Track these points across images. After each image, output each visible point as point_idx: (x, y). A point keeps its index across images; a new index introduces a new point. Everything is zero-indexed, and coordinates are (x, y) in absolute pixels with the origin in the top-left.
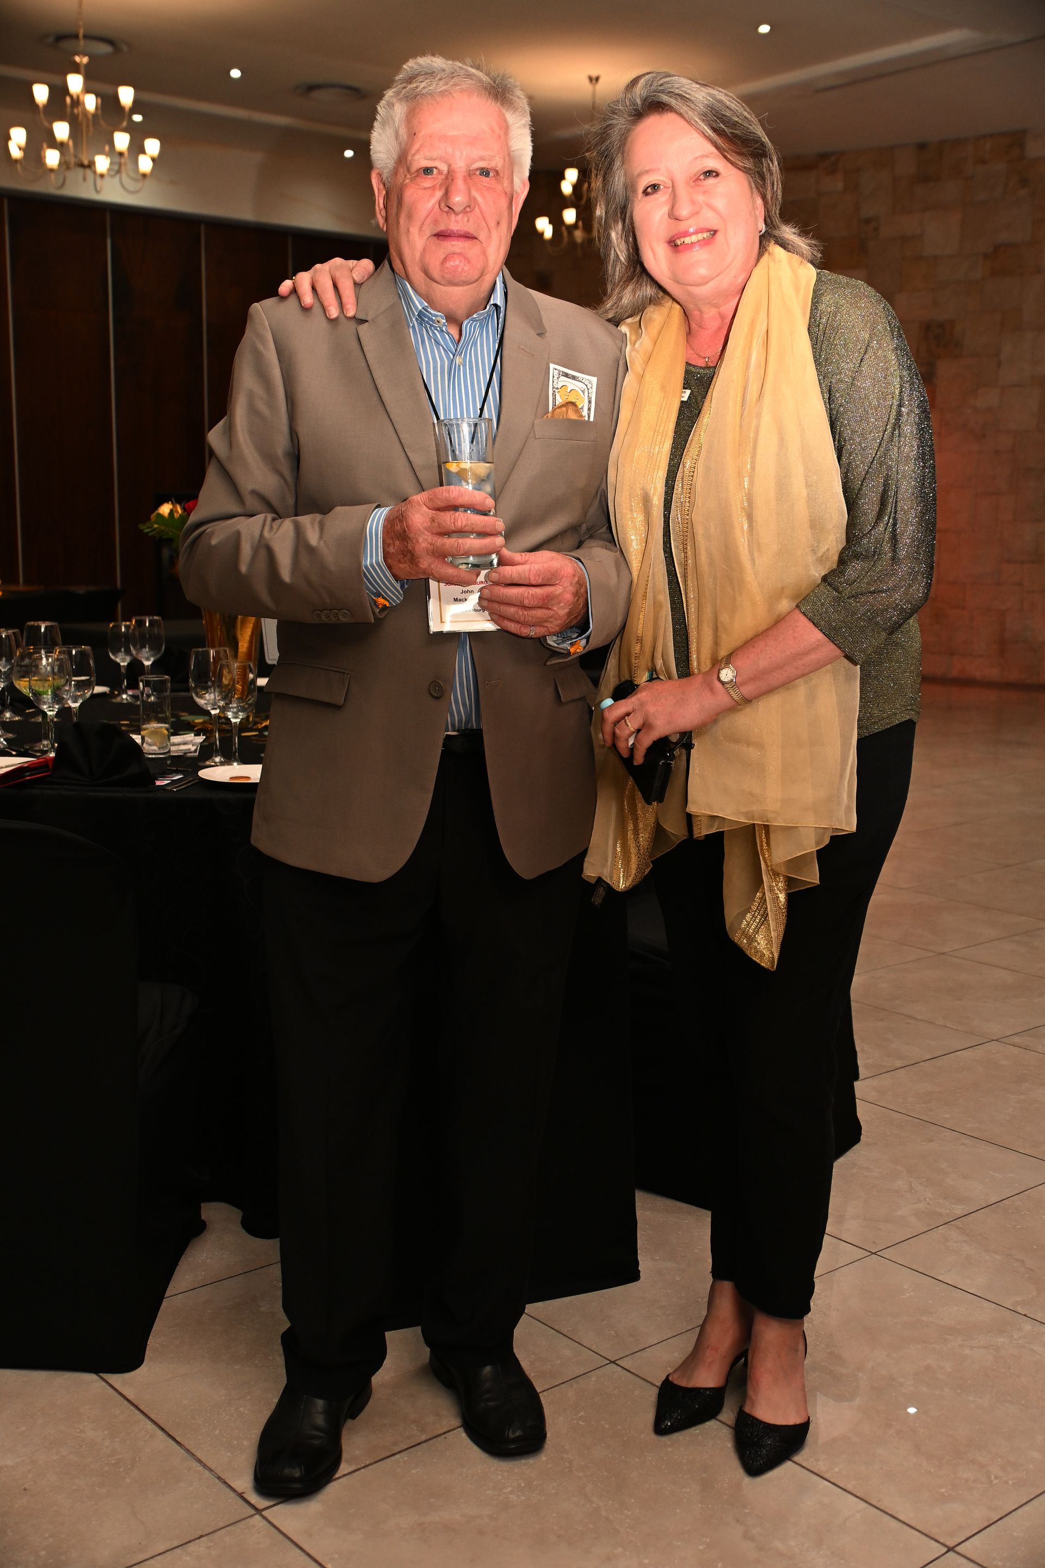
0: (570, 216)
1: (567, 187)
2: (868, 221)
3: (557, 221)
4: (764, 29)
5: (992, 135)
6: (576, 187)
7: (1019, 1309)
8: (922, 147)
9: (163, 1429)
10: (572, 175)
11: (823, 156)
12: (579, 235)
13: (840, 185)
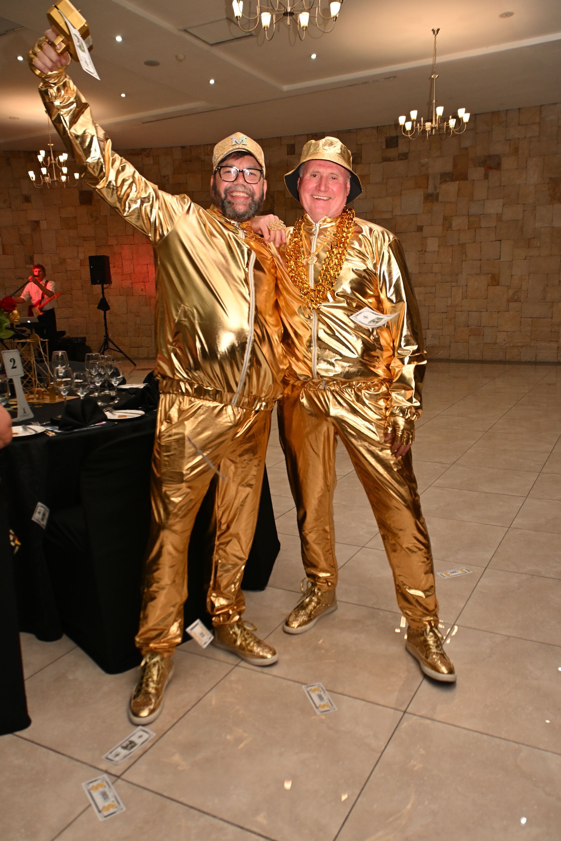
0: (44, 171)
1: (41, 158)
2: (164, 177)
3: (38, 173)
4: (123, 95)
5: (210, 144)
6: (45, 159)
7: (374, 606)
8: (183, 147)
9: (51, 750)
10: (43, 153)
11: (144, 150)
12: (47, 179)
13: (152, 162)
